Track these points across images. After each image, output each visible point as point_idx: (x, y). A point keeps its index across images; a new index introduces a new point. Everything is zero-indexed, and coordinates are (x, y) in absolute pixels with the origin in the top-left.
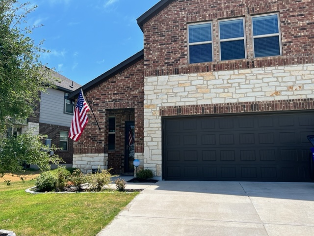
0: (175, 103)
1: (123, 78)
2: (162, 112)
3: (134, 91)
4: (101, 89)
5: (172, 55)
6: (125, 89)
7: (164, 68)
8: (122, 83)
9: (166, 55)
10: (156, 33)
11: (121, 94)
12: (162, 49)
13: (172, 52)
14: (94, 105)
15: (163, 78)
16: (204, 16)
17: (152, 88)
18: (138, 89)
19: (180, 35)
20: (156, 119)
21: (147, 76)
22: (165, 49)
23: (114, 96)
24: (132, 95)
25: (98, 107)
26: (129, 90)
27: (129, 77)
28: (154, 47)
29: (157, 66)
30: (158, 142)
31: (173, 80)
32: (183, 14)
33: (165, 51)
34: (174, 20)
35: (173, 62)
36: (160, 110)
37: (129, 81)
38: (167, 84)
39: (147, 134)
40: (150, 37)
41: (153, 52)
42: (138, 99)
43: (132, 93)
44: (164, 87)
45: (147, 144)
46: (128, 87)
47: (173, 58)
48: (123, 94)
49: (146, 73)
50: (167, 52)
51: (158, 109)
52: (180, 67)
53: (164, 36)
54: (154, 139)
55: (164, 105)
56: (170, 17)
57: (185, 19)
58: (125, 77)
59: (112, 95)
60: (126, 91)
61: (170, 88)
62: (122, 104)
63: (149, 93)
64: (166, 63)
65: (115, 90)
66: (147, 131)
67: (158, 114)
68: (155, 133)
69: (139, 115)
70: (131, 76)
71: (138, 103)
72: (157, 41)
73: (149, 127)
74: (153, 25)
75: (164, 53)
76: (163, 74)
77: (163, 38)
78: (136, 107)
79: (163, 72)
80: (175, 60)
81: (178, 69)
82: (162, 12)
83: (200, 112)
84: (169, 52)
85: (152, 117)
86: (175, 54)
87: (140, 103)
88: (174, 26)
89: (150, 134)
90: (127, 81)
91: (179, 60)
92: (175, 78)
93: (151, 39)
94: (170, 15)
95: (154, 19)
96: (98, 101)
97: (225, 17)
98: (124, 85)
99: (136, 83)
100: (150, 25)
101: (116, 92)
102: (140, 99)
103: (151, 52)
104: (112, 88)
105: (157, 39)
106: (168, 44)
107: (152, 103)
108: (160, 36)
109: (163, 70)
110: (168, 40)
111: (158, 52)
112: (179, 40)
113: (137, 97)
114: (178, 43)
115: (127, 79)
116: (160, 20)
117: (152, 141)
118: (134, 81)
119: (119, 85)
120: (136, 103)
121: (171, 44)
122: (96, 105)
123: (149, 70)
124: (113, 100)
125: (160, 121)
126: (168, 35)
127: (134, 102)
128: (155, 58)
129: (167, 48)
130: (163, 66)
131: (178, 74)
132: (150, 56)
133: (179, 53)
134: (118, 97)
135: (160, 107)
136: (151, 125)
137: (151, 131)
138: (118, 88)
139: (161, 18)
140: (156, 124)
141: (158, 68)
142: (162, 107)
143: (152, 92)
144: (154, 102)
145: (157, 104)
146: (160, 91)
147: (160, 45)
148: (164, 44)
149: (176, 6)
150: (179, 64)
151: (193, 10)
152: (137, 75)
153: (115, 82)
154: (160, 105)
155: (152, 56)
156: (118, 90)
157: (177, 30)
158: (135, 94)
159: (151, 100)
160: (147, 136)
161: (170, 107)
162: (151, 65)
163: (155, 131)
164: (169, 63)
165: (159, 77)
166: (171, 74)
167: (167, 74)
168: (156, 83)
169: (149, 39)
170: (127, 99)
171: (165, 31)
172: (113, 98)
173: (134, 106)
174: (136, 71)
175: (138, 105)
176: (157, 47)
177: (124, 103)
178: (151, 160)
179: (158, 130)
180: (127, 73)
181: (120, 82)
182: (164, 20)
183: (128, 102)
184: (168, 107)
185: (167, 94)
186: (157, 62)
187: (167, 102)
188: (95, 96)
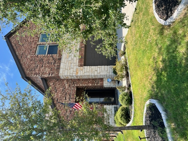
0: (77, 59)
1: (56, 93)
2: (81, 66)
3: (66, 87)
4: (60, 108)
5: (50, 61)
6: (64, 92)
7: (56, 65)
8: (59, 94)
9: (49, 64)
10: (34, 69)
11: (66, 95)
12: (45, 66)
13: (48, 61)
14: (71, 114)
15: (62, 66)
16: (34, 47)
17: (66, 71)
18: (65, 84)
19: (40, 58)
20: (85, 68)
21: (59, 74)
22: (45, 65)
23: (67, 99)
24: (68, 87)
25: (72, 110)
26: (65, 90)
27: (56, 90)
28: (43, 70)
29: (54, 68)
30: (98, 67)
31: (64, 60)
32: (29, 57)
33: (46, 65)
34: (31, 61)
35: (54, 61)
36: (80, 66)
37: (59, 90)
38: (66, 63)
39: (93, 73)
40: (36, 72)
41: (45, 71)
42: (71, 84)
43: (67, 88)
44: (67, 65)
45: (99, 73)
46: (63, 90)
47: (52, 61)
48: (66, 94)
49: (57, 75)
50: (48, 64)
51: (79, 68)
52: (58, 57)
53: (38, 65)
54: (96, 69)
55: (77, 65)
56: (28, 63)
57: (32, 55)
58: (56, 92)
59: (66, 100)
60: (65, 91)
61: (68, 62)
62: (73, 94)
63: (69, 73)
64: (54, 64)
65: (63, 99)
66: (91, 73)
67: (82, 68)
68: (93, 69)
69: (81, 83)
70: (56, 89)
71: (73, 84)
72: (39, 69)
73: (89, 72)
74: (29, 71)
75: (47, 65)
76: (59, 66)
77: (39, 66)
78: (76, 85)
79: (58, 66)
80: (53, 60)
81: (59, 58)
82: (24, 67)
83: (83, 49)
84: (48, 63)
85: (84, 71)
86: (50, 60)
87: (74, 83)
88: (34, 61)
89: (93, 72)
90: (59, 91)
91: (54, 58)
92: (63, 60)
93: (37, 72)
94: (27, 63)
95: (26, 71)
96: (68, 111)
97: (38, 39)
98: (61, 93)
99: (61, 86)
100: (28, 73)
101: (64, 98)
102: (71, 83)
103: (45, 72)
104: (61, 100)
105: (38, 69)
106: (43, 64)
107: (75, 71)
108: (37, 67)
109: (57, 66)
110: (41, 63)
111: (46, 68)
112: (43, 58)
113: (70, 85)
114: (44, 59)
115: (57, 91)
116: (28, 67)
117: (97, 71)
118: (59, 87)
119: (60, 96)
120: (73, 85)
121: (43, 62)
122: (71, 112)
123: (56, 73)
124: (69, 100)
125: (86, 67)
126: (38, 63)
127: (73, 86)
128: (49, 70)
129: (45, 64)
130: (55, 65)
131: (61, 58)
132: (47, 72)
133: (50, 58)
134: (68, 97)
135: (78, 67)
136: (88, 71)
137: (91, 71)
138: (62, 97)
139: (27, 67)
140: (88, 69)
141: (56, 68)
142: (78, 65)
143: (69, 71)
144: (75, 70)
145: (76, 68)
146: (69, 67)
147: (42, 67)
148: (43, 65)
149: (23, 60)
150: (56, 58)
151: (28, 52)
152: (56, 85)
153: (58, 99)
154: (77, 67)
155: (48, 71)
156: (63, 97)
157: (37, 59)
158: (68, 86)
159: (73, 71)
160: (94, 73)
161: (79, 62)
162: (53, 72)
163: (91, 69)
164: (54, 63)
165: (61, 67)
166: (60, 62)
167: (60, 63)
168: (64, 69)
169: (37, 73)
170: (70, 91)
171: (35, 65)
172: (68, 100)
173: (75, 86)
174: (54, 86)
175: (75, 84)
176: (43, 69)
177: (73, 92)
178: (107, 71)
179: (91, 67)
180: (54, 91)
181: (58, 96)
182: (28, 66)
183: (72, 90)
184: (79, 63)
185: (71, 63)
186: (52, 68)
187: (76, 63)
188: (64, 113)
